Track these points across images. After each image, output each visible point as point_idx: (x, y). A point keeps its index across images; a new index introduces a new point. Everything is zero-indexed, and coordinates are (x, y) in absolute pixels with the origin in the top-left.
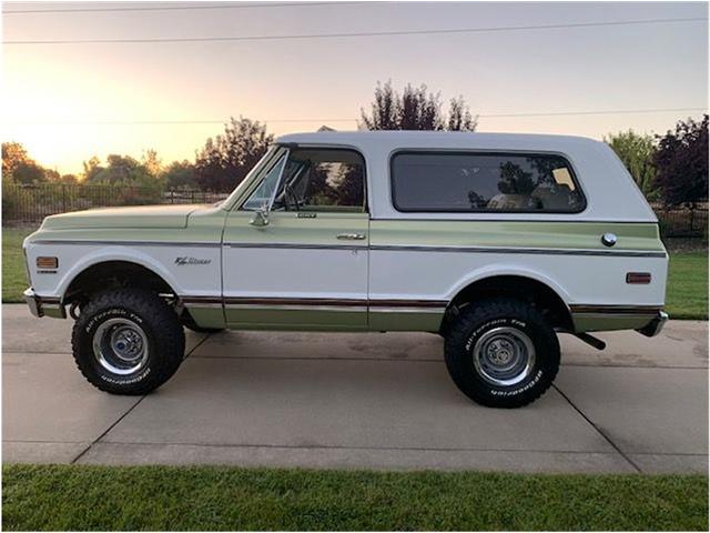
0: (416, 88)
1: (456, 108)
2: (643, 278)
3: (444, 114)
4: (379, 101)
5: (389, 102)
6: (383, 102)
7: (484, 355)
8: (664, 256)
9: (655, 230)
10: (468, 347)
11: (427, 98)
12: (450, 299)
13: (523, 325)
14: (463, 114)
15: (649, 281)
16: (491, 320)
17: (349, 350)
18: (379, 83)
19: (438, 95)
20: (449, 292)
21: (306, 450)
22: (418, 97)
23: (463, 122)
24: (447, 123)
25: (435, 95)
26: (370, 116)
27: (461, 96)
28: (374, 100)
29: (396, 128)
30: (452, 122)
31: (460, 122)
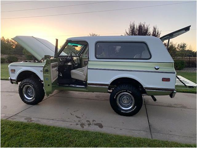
0: (142, 23)
1: (155, 29)
2: (168, 80)
3: (151, 31)
4: (131, 27)
5: (134, 28)
6: (132, 28)
7: (121, 100)
8: (174, 73)
9: (173, 65)
10: (115, 97)
11: (146, 26)
12: (109, 84)
13: (131, 92)
14: (157, 31)
15: (169, 81)
16: (121, 90)
17: (95, 97)
18: (131, 22)
19: (149, 25)
20: (109, 82)
21: (62, 122)
22: (143, 26)
23: (157, 33)
24: (152, 33)
25: (148, 25)
26: (128, 32)
27: (156, 25)
28: (129, 27)
29: (136, 35)
30: (153, 33)
31: (156, 33)
